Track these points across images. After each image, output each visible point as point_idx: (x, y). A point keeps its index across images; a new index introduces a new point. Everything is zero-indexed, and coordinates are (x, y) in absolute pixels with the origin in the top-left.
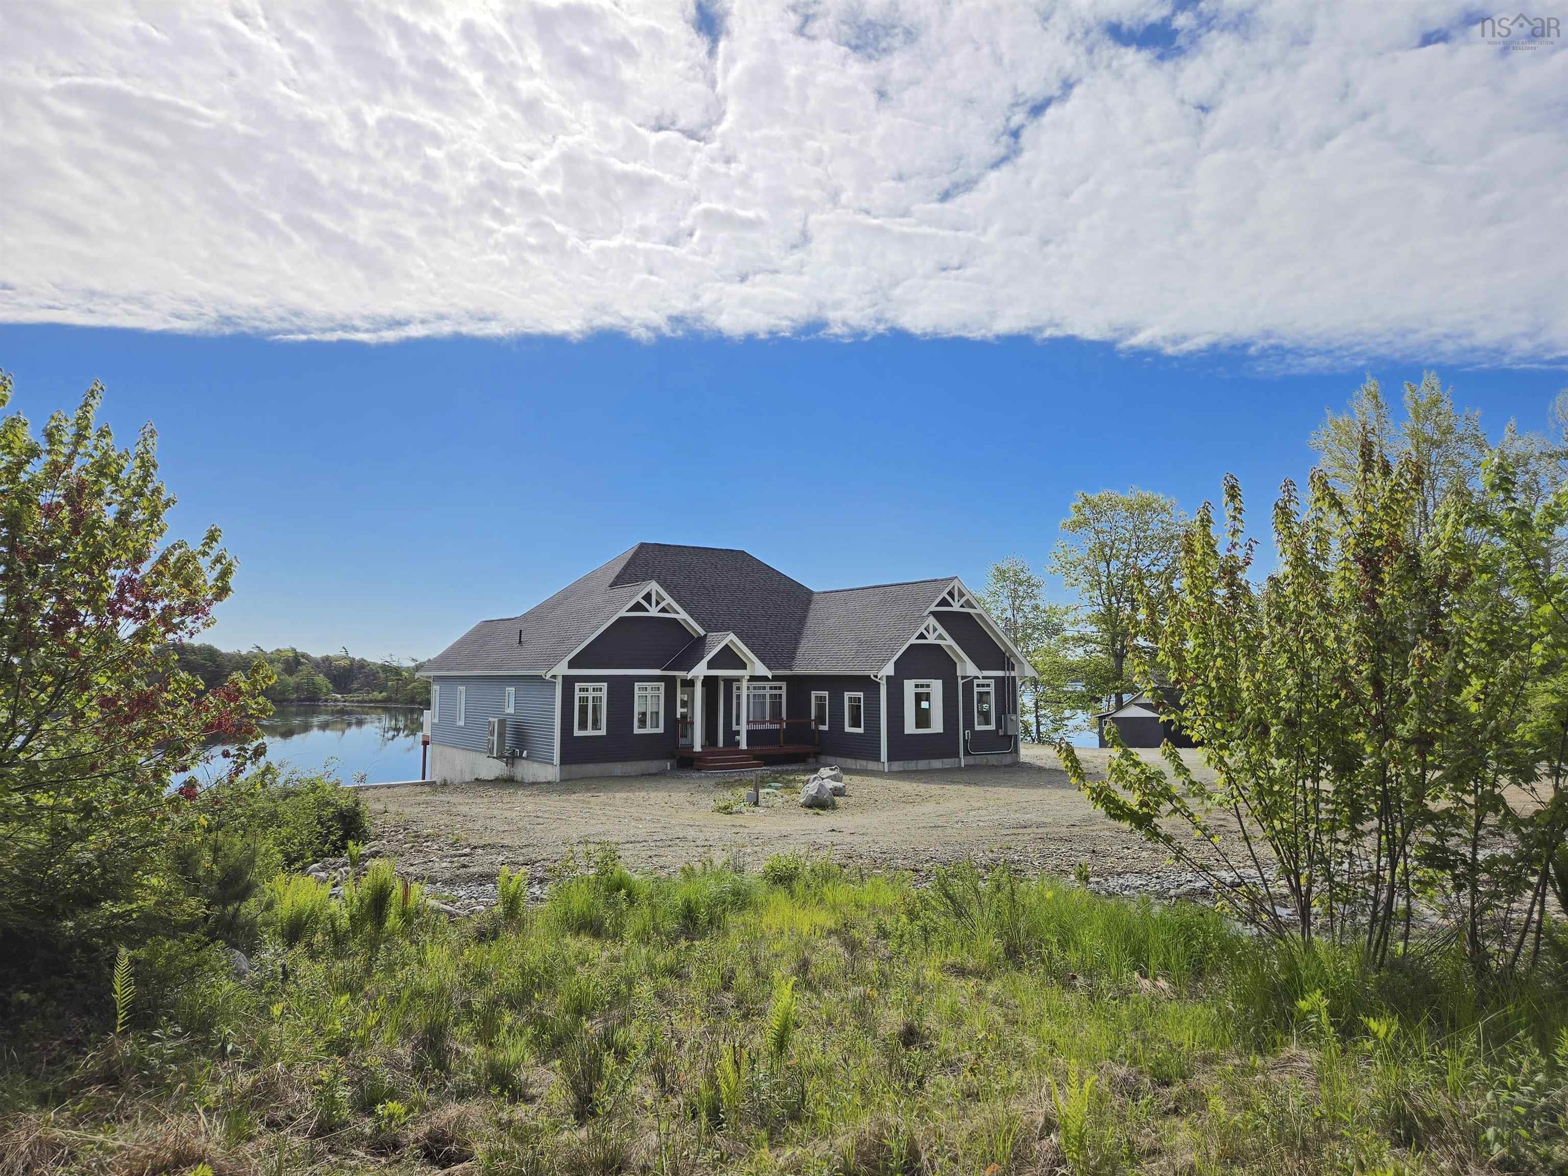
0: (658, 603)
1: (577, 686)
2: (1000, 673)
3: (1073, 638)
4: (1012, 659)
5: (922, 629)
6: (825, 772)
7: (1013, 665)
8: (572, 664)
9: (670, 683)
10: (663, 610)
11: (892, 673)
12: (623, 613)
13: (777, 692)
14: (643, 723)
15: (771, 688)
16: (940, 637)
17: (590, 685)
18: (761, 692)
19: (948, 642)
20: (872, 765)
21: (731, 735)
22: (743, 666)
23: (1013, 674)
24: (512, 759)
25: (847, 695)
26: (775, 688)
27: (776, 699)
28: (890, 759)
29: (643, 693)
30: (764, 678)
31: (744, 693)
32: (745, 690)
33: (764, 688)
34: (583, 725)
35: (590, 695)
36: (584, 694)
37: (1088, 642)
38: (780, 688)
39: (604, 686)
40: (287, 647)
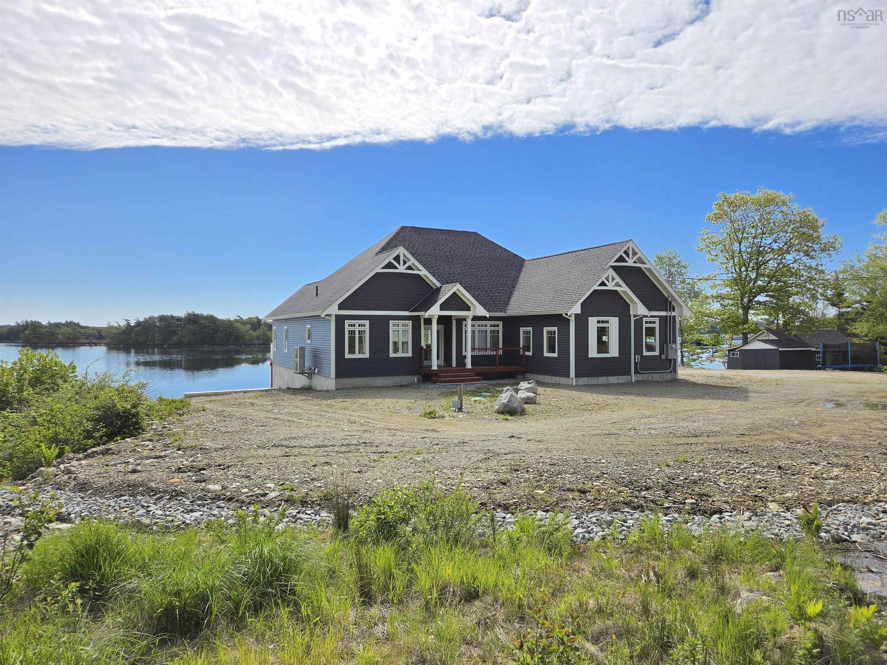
0: (405, 263)
1: (347, 322)
2: (663, 313)
3: (713, 297)
4: (673, 303)
5: (603, 279)
6: (524, 385)
7: (674, 308)
8: (341, 306)
9: (416, 320)
10: (409, 268)
11: (579, 312)
12: (379, 270)
13: (496, 328)
14: (396, 350)
15: (491, 326)
16: (618, 285)
17: (357, 322)
18: (484, 328)
19: (624, 289)
20: (563, 380)
21: (461, 359)
22: (468, 308)
23: (673, 314)
24: (310, 375)
25: (546, 329)
26: (494, 326)
27: (495, 333)
28: (577, 375)
29: (396, 328)
30: (483, 318)
31: (469, 329)
32: (468, 327)
33: (486, 326)
34: (352, 350)
35: (357, 329)
36: (352, 328)
37: (723, 298)
38: (498, 326)
39: (367, 323)
40: (254, 316)
